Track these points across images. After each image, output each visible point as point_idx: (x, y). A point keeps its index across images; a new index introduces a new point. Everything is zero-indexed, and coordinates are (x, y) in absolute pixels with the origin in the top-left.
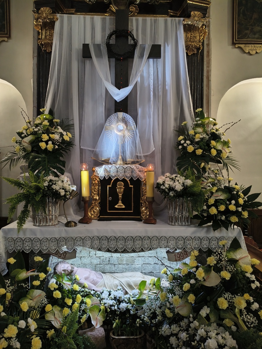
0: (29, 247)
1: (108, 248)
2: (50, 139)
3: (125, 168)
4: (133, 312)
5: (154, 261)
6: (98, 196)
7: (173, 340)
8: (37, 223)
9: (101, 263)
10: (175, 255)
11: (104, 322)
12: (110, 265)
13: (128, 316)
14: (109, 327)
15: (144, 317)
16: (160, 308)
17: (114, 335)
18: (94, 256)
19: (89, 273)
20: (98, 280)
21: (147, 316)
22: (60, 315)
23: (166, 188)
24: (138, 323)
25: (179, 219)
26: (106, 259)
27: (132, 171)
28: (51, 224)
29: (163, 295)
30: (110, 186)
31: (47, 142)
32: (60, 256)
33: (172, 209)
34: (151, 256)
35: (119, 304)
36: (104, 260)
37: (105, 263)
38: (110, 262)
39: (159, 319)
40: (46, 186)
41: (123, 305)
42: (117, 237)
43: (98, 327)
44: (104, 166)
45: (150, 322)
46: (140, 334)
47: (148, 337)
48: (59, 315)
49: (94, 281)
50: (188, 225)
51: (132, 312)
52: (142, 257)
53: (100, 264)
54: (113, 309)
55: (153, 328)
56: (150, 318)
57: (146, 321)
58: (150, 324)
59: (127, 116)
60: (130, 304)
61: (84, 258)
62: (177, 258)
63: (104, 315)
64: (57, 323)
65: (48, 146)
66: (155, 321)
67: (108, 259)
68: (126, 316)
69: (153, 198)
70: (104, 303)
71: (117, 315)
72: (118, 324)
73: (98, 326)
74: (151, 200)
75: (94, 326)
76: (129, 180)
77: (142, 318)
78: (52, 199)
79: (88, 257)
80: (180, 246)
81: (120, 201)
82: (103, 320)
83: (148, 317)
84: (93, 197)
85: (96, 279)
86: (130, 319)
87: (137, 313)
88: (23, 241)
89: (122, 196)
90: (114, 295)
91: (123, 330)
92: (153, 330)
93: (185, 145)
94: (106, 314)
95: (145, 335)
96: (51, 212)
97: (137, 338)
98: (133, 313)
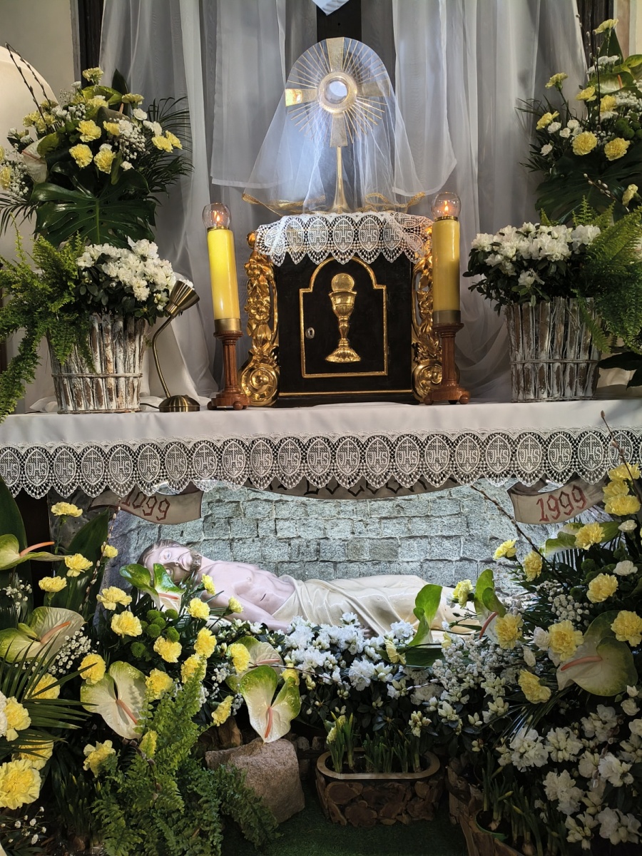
0: (43, 478)
1: (304, 478)
2: (105, 137)
3: (357, 220)
4: (397, 690)
5: (459, 552)
6: (272, 328)
7: (558, 786)
8: (67, 403)
9: (294, 558)
10: (541, 500)
11: (293, 722)
12: (322, 564)
13: (380, 704)
14: (314, 743)
15: (436, 705)
16: (498, 671)
17: (333, 770)
18: (272, 536)
19: (250, 575)
20: (280, 597)
21: (447, 701)
22: (137, 693)
23: (506, 258)
24: (415, 726)
25: (553, 376)
26: (308, 546)
27: (384, 232)
28: (113, 406)
29: (508, 625)
30: (311, 290)
31: (95, 146)
32: (148, 511)
33: (526, 345)
34: (452, 534)
35: (349, 665)
36: (302, 549)
37: (305, 560)
38: (322, 554)
39: (496, 712)
40: (86, 269)
41: (362, 669)
42: (334, 441)
43: (273, 739)
44: (285, 219)
45: (460, 721)
46: (424, 766)
47: (452, 777)
48: (132, 693)
49: (268, 600)
50: (584, 399)
51: (392, 692)
52: (421, 537)
53: (290, 562)
54: (327, 681)
55: (475, 743)
56: (460, 708)
57: (446, 717)
58: (463, 727)
59: (358, 50)
60: (386, 664)
61: (241, 542)
62: (548, 513)
63: (295, 700)
64: (127, 723)
65: (99, 156)
66: (481, 718)
67: (313, 547)
68: (374, 704)
69: (457, 314)
70: (294, 660)
71: (341, 702)
72: (343, 731)
73: (276, 734)
74: (449, 320)
75: (259, 736)
76: (371, 266)
77: (432, 708)
78: (114, 322)
79: (253, 541)
80: (560, 468)
81: (344, 341)
82: (291, 715)
83: (454, 705)
84: (254, 332)
85: (272, 595)
86: (386, 714)
87: (412, 691)
88: (23, 458)
89: (349, 322)
90: (330, 637)
91: (362, 753)
92: (476, 749)
93: (565, 133)
94: (304, 697)
95: (442, 772)
96: (111, 367)
97: (413, 782)
98: (397, 692)
